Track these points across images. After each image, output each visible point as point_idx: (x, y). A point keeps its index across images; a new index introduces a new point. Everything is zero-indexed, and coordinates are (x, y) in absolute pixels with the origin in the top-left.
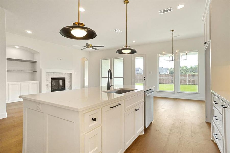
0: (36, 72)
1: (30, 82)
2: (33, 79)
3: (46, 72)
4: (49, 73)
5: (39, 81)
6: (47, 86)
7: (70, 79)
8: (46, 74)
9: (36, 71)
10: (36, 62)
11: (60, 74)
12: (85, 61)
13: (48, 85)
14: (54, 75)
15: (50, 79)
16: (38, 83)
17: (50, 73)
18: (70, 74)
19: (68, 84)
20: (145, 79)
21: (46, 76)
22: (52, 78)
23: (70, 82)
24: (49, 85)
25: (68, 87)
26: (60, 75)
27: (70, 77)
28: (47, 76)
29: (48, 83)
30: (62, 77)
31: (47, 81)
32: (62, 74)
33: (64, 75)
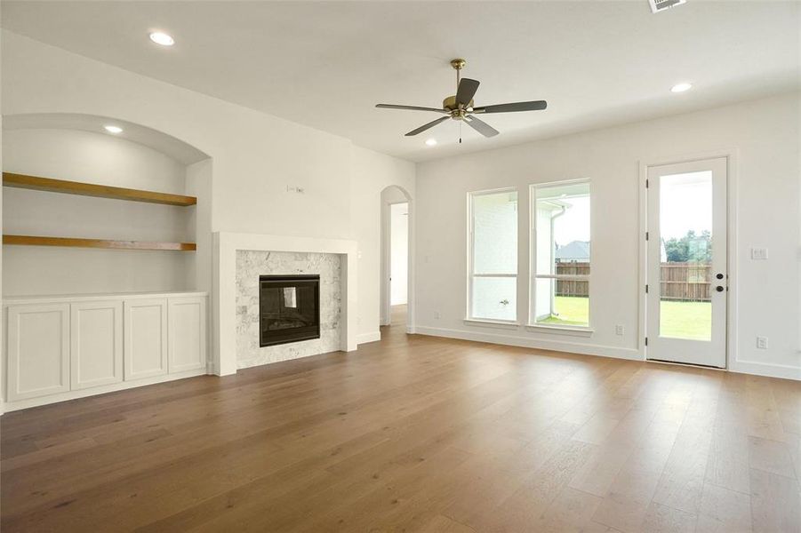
0: (192, 247)
1: (167, 295)
2: (182, 284)
3: (237, 251)
4: (251, 256)
5: (204, 294)
6: (241, 316)
7: (340, 282)
8: (237, 259)
9: (195, 245)
10: (193, 201)
11: (296, 259)
12: (389, 205)
14: (270, 264)
15: (256, 284)
16: (203, 302)
17: (254, 252)
18: (337, 258)
19: (332, 303)
20: (722, 283)
21: (239, 267)
22: (262, 278)
23: (341, 297)
24: (249, 312)
25: (331, 317)
26: (297, 263)
27: (337, 273)
28: (241, 268)
29: (245, 301)
30: (307, 272)
31: (242, 291)
32: (307, 260)
33: (312, 264)
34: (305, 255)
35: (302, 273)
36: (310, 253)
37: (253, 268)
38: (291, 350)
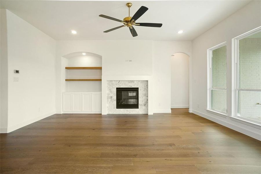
0: (101, 80)
4: (113, 82)
5: (101, 92)
6: (110, 99)
10: (101, 68)
11: (129, 83)
13: (111, 97)
14: (120, 84)
15: (115, 90)
17: (114, 81)
19: (144, 97)
22: (117, 88)
23: (147, 95)
24: (113, 98)
28: (110, 85)
29: (111, 95)
31: (111, 92)
32: (134, 83)
33: (136, 84)
34: (132, 81)
35: (131, 87)
36: (135, 81)
37: (114, 85)
38: (127, 111)
